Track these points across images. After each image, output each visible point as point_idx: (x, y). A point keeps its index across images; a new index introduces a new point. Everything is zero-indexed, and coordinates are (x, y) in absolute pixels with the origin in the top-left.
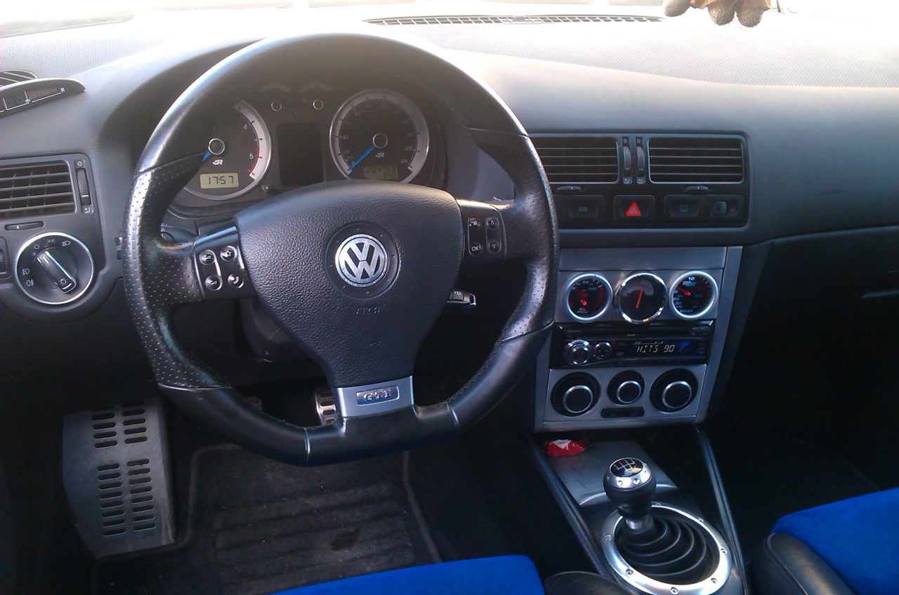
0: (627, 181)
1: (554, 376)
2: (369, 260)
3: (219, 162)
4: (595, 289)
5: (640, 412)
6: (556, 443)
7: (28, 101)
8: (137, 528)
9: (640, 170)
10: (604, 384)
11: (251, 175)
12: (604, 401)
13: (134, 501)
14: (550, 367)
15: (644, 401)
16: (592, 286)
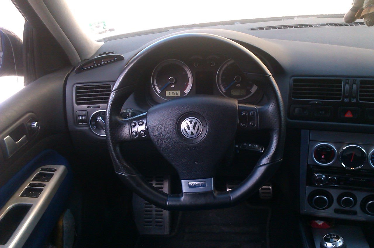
0: (346, 100)
1: (309, 190)
2: (194, 128)
3: (173, 86)
4: (330, 150)
5: (355, 213)
6: (317, 222)
7: (103, 62)
8: (156, 226)
9: (353, 95)
10: (335, 197)
11: (185, 92)
12: (335, 205)
13: (156, 215)
14: (307, 185)
15: (357, 208)
16: (328, 149)
